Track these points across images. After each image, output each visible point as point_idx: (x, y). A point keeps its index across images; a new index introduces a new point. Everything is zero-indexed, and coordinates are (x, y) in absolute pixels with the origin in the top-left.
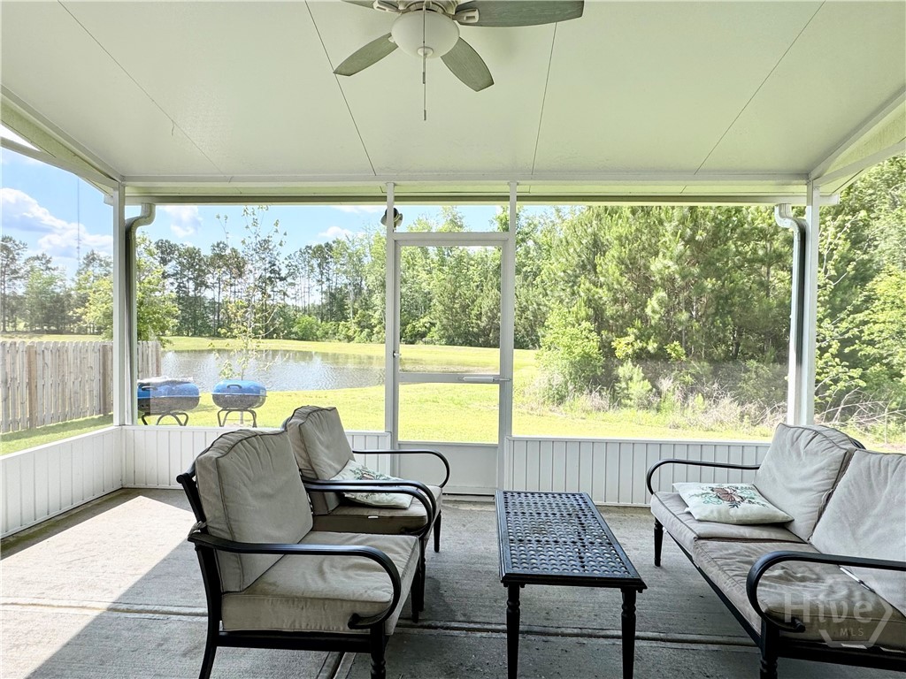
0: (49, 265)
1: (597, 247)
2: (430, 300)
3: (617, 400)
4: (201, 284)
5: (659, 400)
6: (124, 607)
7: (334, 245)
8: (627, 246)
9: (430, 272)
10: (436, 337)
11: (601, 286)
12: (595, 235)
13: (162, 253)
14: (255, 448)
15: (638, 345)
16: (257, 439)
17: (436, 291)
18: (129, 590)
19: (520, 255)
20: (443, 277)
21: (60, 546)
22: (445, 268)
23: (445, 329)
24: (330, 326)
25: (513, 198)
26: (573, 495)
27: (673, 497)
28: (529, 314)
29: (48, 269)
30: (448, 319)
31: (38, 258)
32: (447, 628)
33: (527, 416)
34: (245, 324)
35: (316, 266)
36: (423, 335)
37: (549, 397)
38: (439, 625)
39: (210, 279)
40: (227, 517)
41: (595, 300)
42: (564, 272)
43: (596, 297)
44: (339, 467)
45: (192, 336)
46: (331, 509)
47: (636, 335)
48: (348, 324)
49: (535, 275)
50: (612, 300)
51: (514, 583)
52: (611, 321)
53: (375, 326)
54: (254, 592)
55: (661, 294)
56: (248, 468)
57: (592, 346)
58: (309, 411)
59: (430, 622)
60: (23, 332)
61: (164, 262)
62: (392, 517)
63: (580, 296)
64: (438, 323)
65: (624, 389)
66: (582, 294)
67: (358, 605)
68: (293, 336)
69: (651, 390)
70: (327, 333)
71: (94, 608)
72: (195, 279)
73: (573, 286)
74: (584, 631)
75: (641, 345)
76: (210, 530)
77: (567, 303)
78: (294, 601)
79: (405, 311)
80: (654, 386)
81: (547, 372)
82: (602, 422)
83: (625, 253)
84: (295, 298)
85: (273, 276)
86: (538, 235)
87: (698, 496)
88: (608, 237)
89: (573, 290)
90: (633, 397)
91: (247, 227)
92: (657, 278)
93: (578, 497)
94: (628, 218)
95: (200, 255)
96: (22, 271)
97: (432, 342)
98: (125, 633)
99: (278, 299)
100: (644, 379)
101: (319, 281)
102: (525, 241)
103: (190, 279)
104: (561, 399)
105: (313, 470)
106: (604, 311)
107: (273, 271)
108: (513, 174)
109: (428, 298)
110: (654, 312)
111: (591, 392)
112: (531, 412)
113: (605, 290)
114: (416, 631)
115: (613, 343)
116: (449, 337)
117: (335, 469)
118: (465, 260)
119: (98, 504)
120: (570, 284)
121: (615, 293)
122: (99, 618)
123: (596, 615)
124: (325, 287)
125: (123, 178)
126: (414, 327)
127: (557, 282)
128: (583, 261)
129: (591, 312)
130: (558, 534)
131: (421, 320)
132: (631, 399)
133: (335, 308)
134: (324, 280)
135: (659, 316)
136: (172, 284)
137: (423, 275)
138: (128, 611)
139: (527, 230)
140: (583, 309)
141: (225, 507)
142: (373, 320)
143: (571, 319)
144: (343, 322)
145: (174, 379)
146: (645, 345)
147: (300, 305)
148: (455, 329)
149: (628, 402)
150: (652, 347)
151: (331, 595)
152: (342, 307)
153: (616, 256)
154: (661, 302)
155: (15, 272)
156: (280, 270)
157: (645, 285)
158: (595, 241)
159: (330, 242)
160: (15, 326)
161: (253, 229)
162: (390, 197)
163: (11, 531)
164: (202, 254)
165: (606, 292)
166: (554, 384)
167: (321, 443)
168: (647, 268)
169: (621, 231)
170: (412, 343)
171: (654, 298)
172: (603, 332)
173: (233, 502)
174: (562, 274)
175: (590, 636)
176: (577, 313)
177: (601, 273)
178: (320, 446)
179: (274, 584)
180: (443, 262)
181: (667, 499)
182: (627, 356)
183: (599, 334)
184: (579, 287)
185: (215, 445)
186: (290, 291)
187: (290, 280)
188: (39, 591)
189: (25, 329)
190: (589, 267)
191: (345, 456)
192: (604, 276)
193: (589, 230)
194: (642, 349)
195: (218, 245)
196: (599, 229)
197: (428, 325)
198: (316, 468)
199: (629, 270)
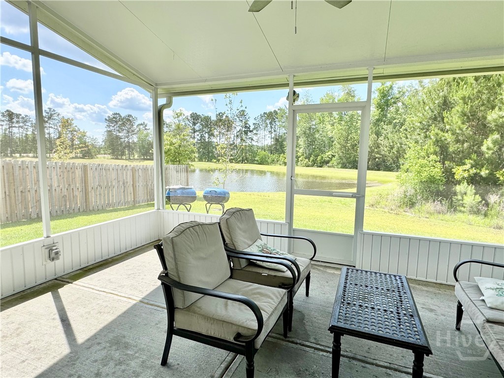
0: (146, 128)
1: (446, 105)
2: (333, 142)
3: (453, 207)
4: (211, 135)
5: (486, 209)
6: (146, 301)
7: (278, 111)
8: (469, 103)
9: (333, 125)
10: (335, 164)
11: (447, 132)
12: (445, 97)
13: (194, 119)
14: (197, 232)
15: (473, 171)
16: (199, 228)
17: (336, 137)
18: (150, 293)
19: (392, 113)
20: (341, 128)
21: (128, 266)
22: (343, 123)
23: (341, 158)
24: (275, 157)
25: (370, 78)
26: (395, 276)
27: (472, 287)
28: (394, 150)
29: (146, 129)
30: (343, 153)
31: (142, 124)
32: (303, 345)
33: (388, 214)
34: (225, 157)
35: (268, 123)
36: (328, 162)
37: (404, 203)
38: (299, 342)
39: (216, 133)
40: (177, 269)
41: (441, 140)
42: (420, 123)
43: (443, 138)
44: (250, 243)
45: (207, 161)
46: (242, 267)
47: (472, 164)
48: (285, 156)
49: (402, 124)
50: (455, 141)
51: (337, 332)
52: (453, 155)
53: (300, 157)
54: (189, 311)
55: (496, 136)
56: (191, 244)
57: (437, 171)
58: (234, 211)
59: (293, 339)
60: (137, 159)
61: (194, 124)
62: (275, 276)
63: (431, 139)
64: (337, 155)
65: (460, 200)
66: (432, 137)
67: (240, 328)
68: (256, 162)
69: (481, 202)
70: (274, 161)
71: (134, 299)
72: (208, 133)
73: (426, 132)
74: (392, 366)
75: (475, 171)
76: (169, 275)
77: (421, 143)
78: (208, 319)
79: (317, 148)
80: (483, 199)
81: (404, 187)
82: (440, 221)
83: (467, 109)
84: (257, 141)
85: (247, 130)
86: (406, 99)
87: (493, 289)
88: (455, 98)
89: (426, 134)
90: (466, 206)
91: (227, 105)
92: (493, 125)
93: (397, 278)
94: (472, 84)
95: (211, 120)
96: (136, 131)
97: (333, 166)
98: (144, 315)
99: (249, 142)
100: (475, 194)
101: (270, 132)
102: (396, 103)
103: (206, 132)
104: (412, 204)
105: (234, 245)
106: (448, 148)
107: (246, 127)
108: (370, 63)
109: (331, 140)
110: (488, 149)
111: (434, 201)
112: (391, 212)
113: (450, 134)
114: (284, 343)
115: (453, 170)
116: (343, 164)
117: (247, 244)
118: (355, 117)
119: (147, 247)
120: (424, 131)
121: (457, 136)
122: (135, 305)
123: (403, 357)
124: (273, 135)
125: (156, 84)
126: (322, 157)
127: (415, 129)
128: (435, 115)
129: (438, 149)
130: (376, 303)
131: (327, 153)
132: (464, 207)
133: (278, 147)
134: (273, 131)
135: (492, 151)
136: (198, 135)
137: (329, 127)
138: (147, 304)
139: (398, 96)
140: (432, 147)
141: (176, 264)
142: (298, 154)
143: (423, 154)
144: (282, 155)
145: (184, 187)
146: (478, 171)
147: (260, 145)
148: (347, 159)
149: (462, 209)
150: (484, 172)
151: (227, 320)
152: (282, 146)
153: (460, 110)
154: (495, 142)
155: (133, 131)
156: (250, 126)
157: (483, 129)
158: (445, 101)
159: (277, 110)
160: (134, 157)
161: (229, 106)
162: (291, 84)
163: (110, 256)
164: (212, 119)
165: (450, 136)
166: (408, 194)
167: (240, 229)
168: (485, 118)
169: (465, 93)
170: (321, 167)
171: (490, 139)
172: (446, 162)
173: (180, 261)
174: (419, 124)
175: (396, 370)
176: (427, 150)
177: (448, 122)
178: (239, 232)
179: (199, 308)
180: (341, 119)
181: (468, 288)
182: (464, 178)
183: (444, 164)
184: (430, 132)
185: (175, 230)
186: (255, 138)
187: (255, 132)
188: (114, 287)
189: (137, 158)
190: (439, 119)
191: (256, 236)
192: (450, 125)
193: (441, 94)
194: (476, 174)
195: (219, 114)
196: (449, 93)
197: (330, 156)
198: (235, 243)
199: (469, 120)
